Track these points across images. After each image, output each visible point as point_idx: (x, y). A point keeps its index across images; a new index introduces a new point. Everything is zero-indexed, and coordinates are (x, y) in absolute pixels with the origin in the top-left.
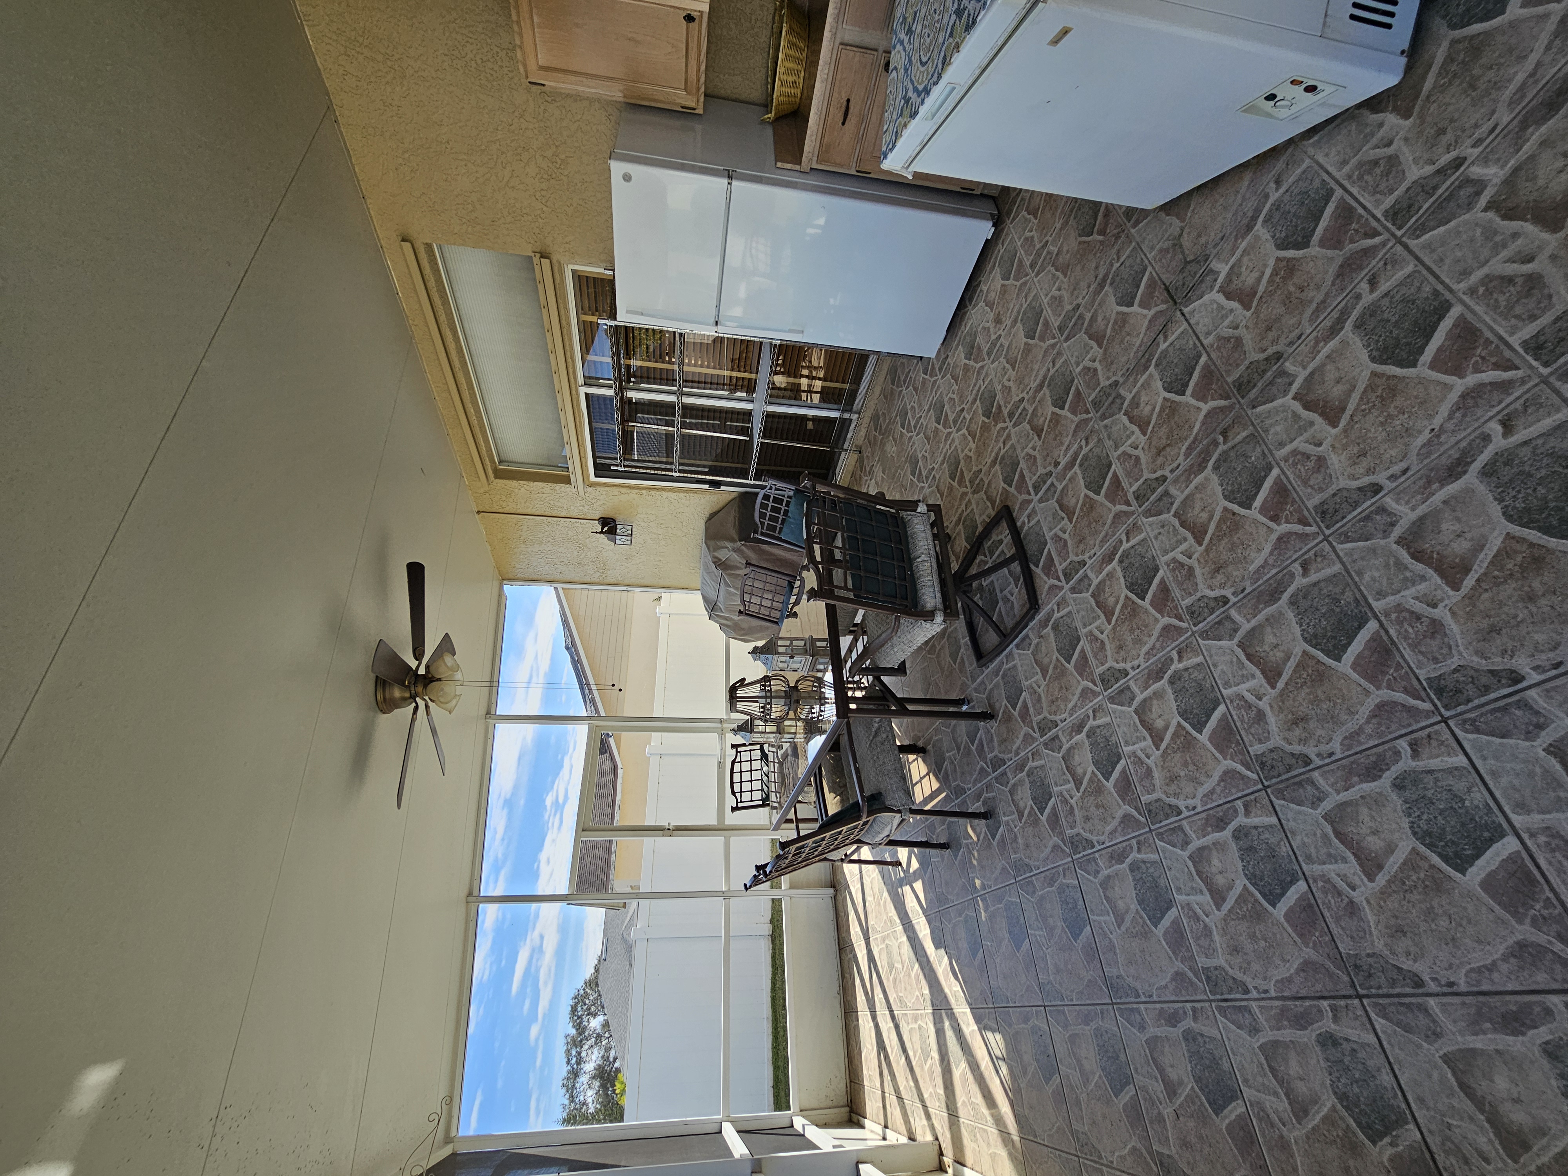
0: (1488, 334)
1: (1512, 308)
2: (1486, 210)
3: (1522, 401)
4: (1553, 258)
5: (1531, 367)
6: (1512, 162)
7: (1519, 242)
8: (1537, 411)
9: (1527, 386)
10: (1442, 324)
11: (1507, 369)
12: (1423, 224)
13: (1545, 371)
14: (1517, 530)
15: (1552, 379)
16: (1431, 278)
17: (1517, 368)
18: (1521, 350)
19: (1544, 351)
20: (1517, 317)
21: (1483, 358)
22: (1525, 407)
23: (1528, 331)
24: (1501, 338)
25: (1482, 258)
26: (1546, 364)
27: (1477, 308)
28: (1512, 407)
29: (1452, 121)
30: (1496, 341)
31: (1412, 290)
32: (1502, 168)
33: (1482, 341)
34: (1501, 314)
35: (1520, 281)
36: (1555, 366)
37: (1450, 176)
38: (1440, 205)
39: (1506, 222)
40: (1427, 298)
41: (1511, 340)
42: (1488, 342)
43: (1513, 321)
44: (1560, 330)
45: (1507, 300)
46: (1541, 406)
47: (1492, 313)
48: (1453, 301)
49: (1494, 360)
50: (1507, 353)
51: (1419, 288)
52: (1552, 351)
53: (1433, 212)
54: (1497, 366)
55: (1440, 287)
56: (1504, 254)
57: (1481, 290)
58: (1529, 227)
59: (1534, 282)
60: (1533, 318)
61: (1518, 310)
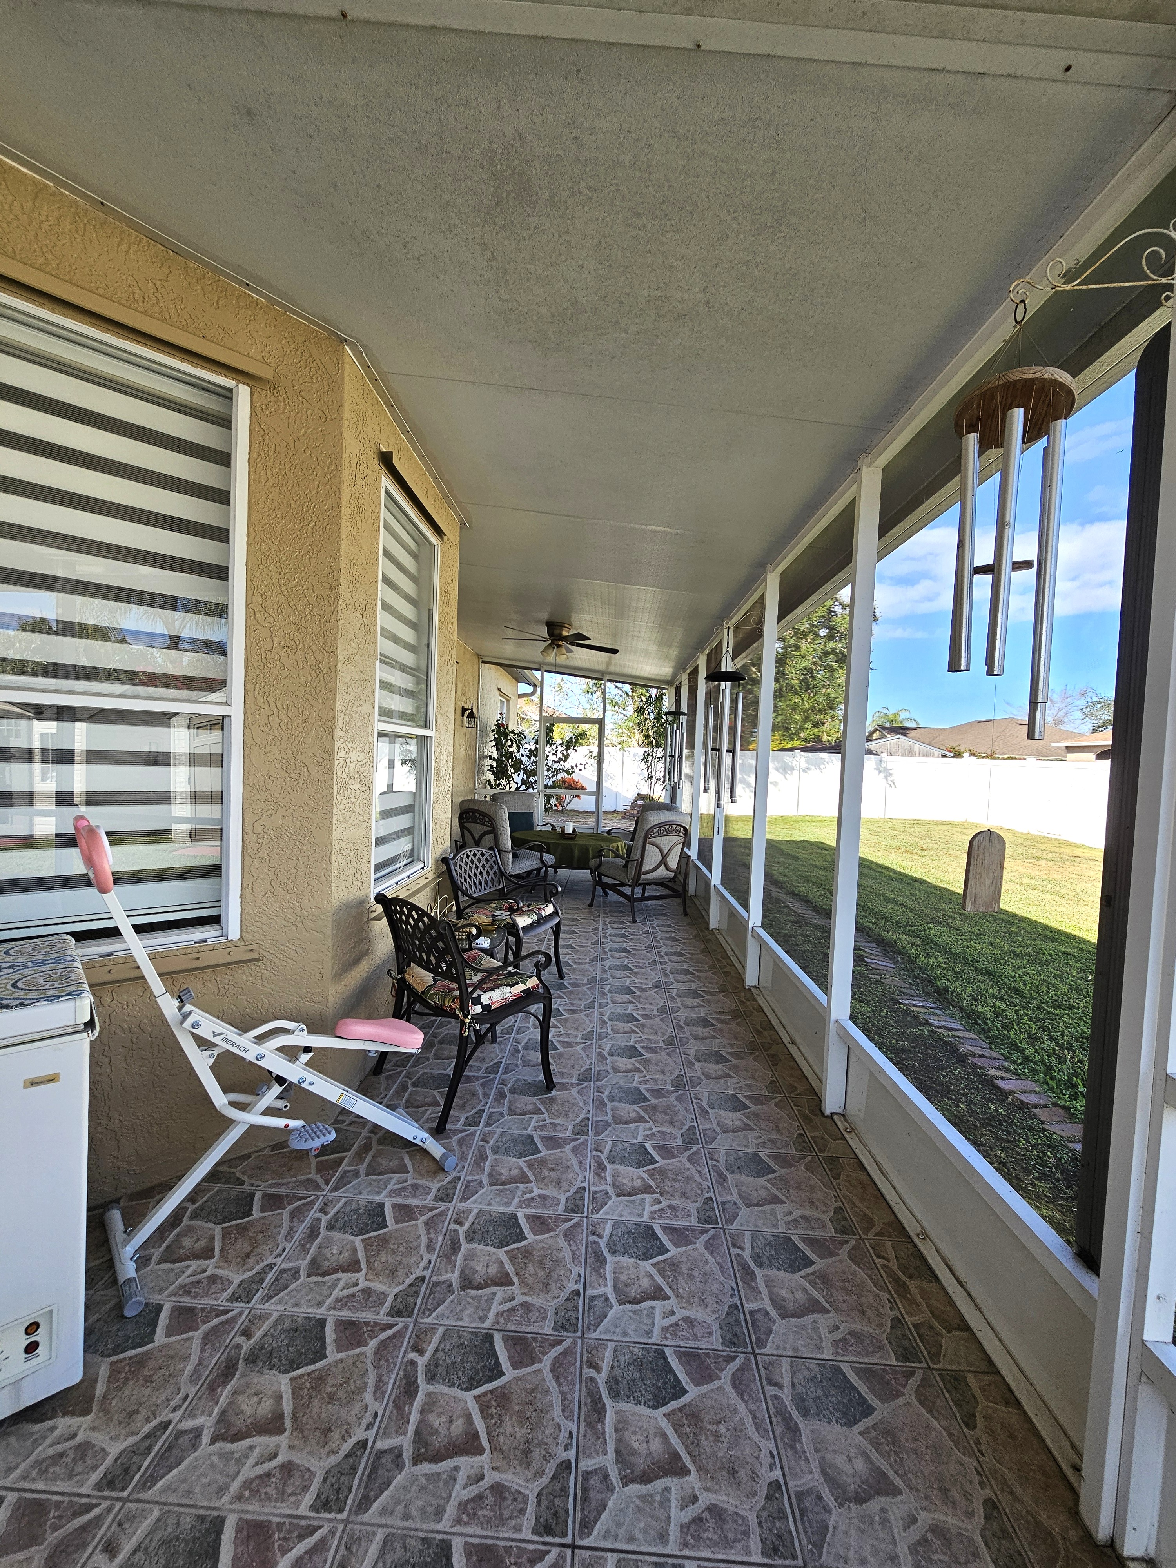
0: (276, 1520)
1: (284, 1491)
2: (213, 1441)
3: (343, 1547)
4: (291, 1448)
5: (330, 1520)
6: (216, 1410)
7: (257, 1450)
8: (359, 1545)
9: (338, 1535)
10: (223, 1537)
11: (311, 1534)
12: (151, 1476)
13: (344, 1515)
14: (477, 1392)
15: (353, 1518)
16: (187, 1510)
17: (320, 1527)
18: (314, 1514)
19: (332, 1504)
20: (293, 1494)
21: (285, 1539)
22: (349, 1549)
23: (309, 1498)
24: (289, 1516)
25: (231, 1473)
26: (340, 1511)
27: (251, 1508)
28: (338, 1557)
29: (141, 1404)
30: (287, 1521)
31: (170, 1530)
32: (210, 1415)
33: (274, 1527)
34: (277, 1500)
35: (276, 1472)
36: (347, 1509)
37: (160, 1437)
38: (163, 1456)
39: (235, 1444)
40: (193, 1527)
41: (299, 1512)
42: (280, 1526)
43: (292, 1499)
44: (332, 1485)
45: (276, 1488)
46: (360, 1539)
47: (268, 1503)
48: (223, 1514)
49: (295, 1534)
50: (303, 1523)
51: (178, 1524)
52: (338, 1499)
53: (158, 1464)
54: (301, 1537)
55: (201, 1512)
56: (251, 1461)
57: (247, 1493)
58: (258, 1440)
59: (288, 1468)
60: (306, 1488)
61: (289, 1490)
